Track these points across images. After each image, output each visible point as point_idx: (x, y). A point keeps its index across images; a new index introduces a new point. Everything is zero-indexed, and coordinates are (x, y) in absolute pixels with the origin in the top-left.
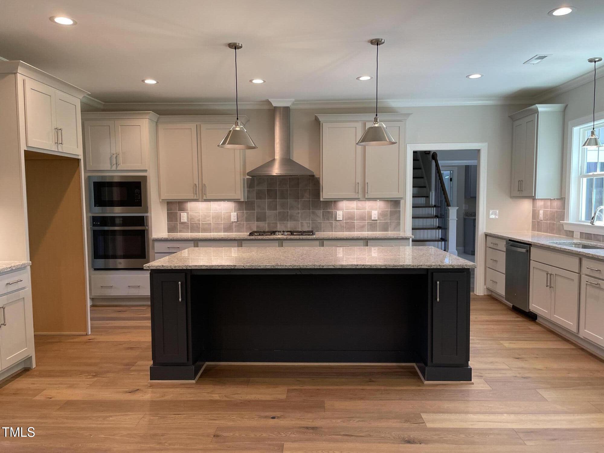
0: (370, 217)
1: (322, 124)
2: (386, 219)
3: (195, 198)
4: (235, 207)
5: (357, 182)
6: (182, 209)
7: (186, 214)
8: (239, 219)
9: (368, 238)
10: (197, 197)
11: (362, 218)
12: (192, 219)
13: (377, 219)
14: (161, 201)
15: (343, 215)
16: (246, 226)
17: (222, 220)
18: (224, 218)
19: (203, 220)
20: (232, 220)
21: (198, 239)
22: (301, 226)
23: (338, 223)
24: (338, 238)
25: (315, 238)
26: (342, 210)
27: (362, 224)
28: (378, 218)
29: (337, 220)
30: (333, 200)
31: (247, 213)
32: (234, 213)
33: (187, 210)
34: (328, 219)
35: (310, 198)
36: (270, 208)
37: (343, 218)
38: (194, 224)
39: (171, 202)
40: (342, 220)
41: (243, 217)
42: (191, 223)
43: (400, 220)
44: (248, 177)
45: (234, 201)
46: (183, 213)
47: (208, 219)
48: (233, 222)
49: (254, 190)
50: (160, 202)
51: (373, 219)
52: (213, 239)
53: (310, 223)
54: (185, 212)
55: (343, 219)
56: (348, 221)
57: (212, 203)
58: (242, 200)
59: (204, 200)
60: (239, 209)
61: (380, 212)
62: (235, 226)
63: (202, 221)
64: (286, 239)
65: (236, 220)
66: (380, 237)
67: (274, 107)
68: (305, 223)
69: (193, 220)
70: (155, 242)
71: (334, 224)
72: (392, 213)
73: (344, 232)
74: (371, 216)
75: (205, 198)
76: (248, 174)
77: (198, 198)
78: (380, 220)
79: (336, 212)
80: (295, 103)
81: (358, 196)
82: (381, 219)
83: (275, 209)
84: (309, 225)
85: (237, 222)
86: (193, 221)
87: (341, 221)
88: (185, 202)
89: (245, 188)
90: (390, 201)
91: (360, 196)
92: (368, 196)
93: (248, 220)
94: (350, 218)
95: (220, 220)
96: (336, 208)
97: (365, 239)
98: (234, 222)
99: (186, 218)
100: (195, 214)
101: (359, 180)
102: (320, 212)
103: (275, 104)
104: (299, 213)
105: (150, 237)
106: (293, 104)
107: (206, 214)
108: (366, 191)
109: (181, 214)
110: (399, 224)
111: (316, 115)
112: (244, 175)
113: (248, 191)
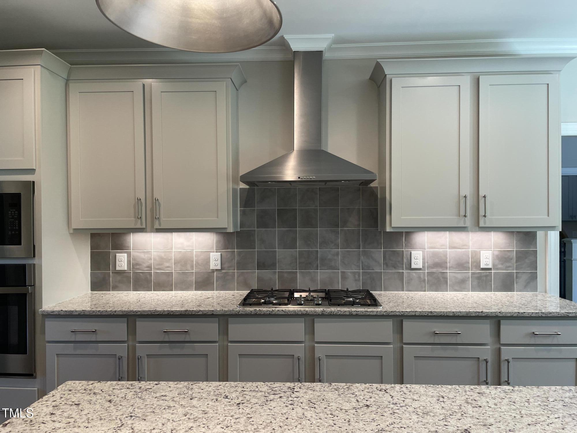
0: (477, 263)
1: (391, 81)
2: (509, 267)
3: (139, 226)
4: (218, 242)
5: (463, 194)
6: (120, 247)
7: (126, 254)
8: (226, 266)
9: (501, 315)
10: (141, 224)
11: (461, 265)
12: (137, 264)
13: (490, 266)
14: (72, 231)
15: (423, 259)
16: (238, 277)
17: (192, 267)
18: (197, 263)
19: (157, 267)
20: (212, 267)
21: (135, 313)
22: (342, 278)
23: (414, 274)
24: (435, 314)
25: (385, 314)
26: (423, 248)
27: (459, 276)
28: (494, 265)
29: (412, 267)
30: (404, 230)
31: (239, 254)
32: (215, 253)
33: (128, 248)
34: (395, 267)
35: (359, 225)
36: (284, 245)
37: (424, 263)
38: (141, 274)
39: (99, 235)
40: (421, 267)
41: (232, 260)
42: (134, 273)
43: (537, 270)
44: (243, 186)
45: (218, 233)
46: (121, 253)
47: (167, 265)
48: (213, 271)
49: (254, 210)
50: (70, 234)
51: (482, 266)
52: (166, 313)
53: (359, 273)
54: (125, 252)
55: (423, 267)
56: (434, 270)
57: (175, 235)
58: (231, 230)
59: (157, 229)
60: (226, 247)
61: (496, 253)
62: (218, 278)
63: (155, 269)
64: (322, 315)
65: (219, 267)
66: (528, 313)
67: (294, 51)
68: (349, 274)
69: (138, 267)
70: (46, 319)
71: (405, 275)
72: (521, 257)
73: (425, 291)
74: (479, 263)
75: (157, 226)
76: (244, 179)
77: (144, 226)
78: (497, 269)
79: (411, 253)
80: (334, 46)
81: (465, 223)
82: (500, 266)
83: (293, 246)
84: (357, 276)
85: (222, 268)
86: (138, 269)
87: (420, 269)
88: (124, 233)
89: (237, 207)
90: (517, 232)
91: (468, 222)
92: (485, 223)
93: (241, 265)
94: (437, 265)
95: (189, 267)
96: (409, 245)
97: (497, 317)
98: (216, 270)
99: (125, 264)
100: (142, 256)
101: (467, 189)
102: (379, 254)
103: (296, 46)
104: (337, 254)
105: (37, 307)
106: (330, 49)
107: (163, 255)
108: (482, 213)
109: (116, 256)
110: (534, 277)
111: (378, 60)
112: (235, 181)
113: (243, 213)
